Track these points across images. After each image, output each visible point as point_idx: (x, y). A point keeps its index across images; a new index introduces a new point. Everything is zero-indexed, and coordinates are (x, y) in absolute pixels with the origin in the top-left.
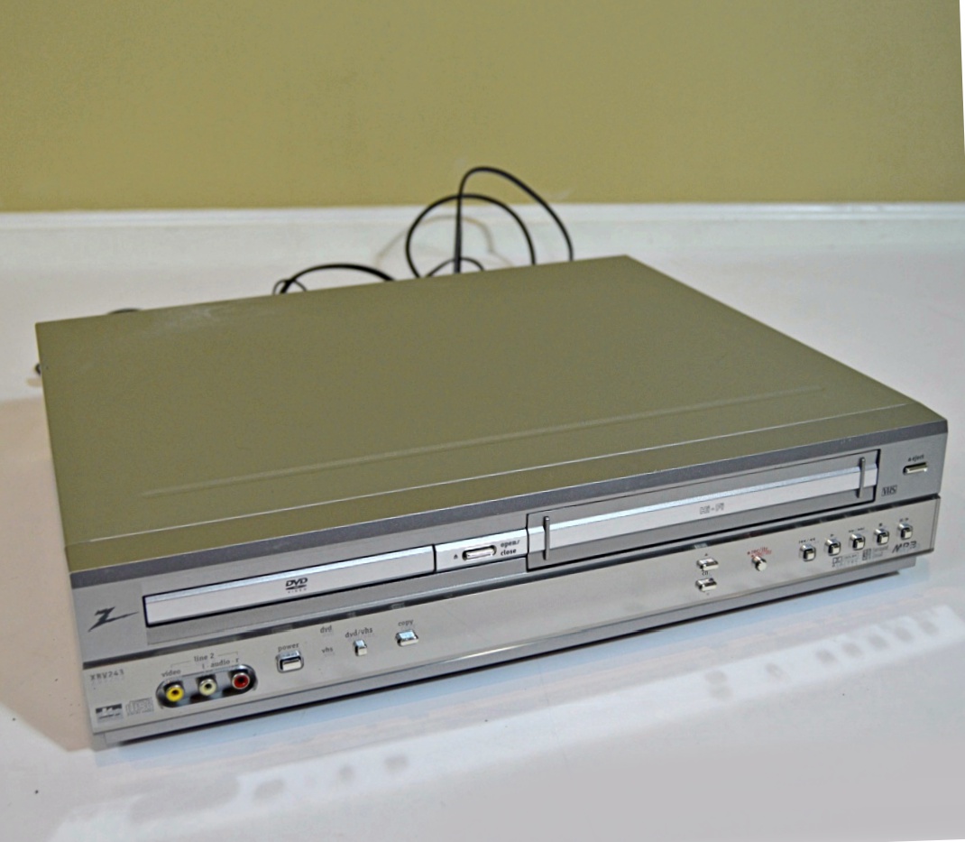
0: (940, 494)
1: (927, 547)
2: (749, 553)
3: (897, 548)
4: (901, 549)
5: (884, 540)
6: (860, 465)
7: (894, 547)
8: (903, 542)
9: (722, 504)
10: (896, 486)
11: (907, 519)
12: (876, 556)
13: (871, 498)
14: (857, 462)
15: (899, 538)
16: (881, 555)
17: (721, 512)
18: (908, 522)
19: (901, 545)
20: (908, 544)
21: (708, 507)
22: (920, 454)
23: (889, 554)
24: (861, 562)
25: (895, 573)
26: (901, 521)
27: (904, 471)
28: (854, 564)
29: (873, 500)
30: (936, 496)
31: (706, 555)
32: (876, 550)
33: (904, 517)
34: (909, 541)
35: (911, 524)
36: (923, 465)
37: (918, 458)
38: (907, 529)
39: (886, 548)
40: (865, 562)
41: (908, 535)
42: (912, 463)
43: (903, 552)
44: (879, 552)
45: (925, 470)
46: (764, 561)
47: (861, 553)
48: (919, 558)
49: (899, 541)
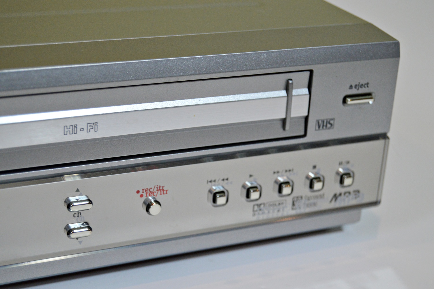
0: (389, 135)
1: (373, 199)
2: (138, 192)
3: (335, 197)
4: (339, 199)
5: (317, 186)
6: (288, 88)
7: (332, 195)
8: (343, 190)
9: (96, 124)
10: (333, 119)
11: (348, 162)
12: (308, 205)
13: (302, 133)
14: (283, 84)
15: (338, 184)
16: (315, 204)
17: (93, 135)
18: (349, 166)
19: (340, 194)
20: (349, 193)
21: (76, 126)
22: (363, 82)
23: (325, 205)
24: (289, 211)
25: (338, 229)
26: (341, 164)
27: (344, 101)
28: (280, 214)
29: (305, 135)
30: (384, 136)
31: (78, 190)
32: (309, 199)
33: (344, 160)
34: (351, 189)
35: (352, 169)
36: (368, 95)
37: (362, 86)
38: (348, 175)
39: (322, 196)
40: (294, 212)
41: (347, 181)
42: (354, 91)
43: (340, 203)
44: (312, 201)
45: (371, 102)
46: (157, 202)
47: (289, 200)
48: (365, 212)
49: (338, 189)
